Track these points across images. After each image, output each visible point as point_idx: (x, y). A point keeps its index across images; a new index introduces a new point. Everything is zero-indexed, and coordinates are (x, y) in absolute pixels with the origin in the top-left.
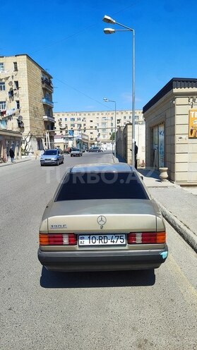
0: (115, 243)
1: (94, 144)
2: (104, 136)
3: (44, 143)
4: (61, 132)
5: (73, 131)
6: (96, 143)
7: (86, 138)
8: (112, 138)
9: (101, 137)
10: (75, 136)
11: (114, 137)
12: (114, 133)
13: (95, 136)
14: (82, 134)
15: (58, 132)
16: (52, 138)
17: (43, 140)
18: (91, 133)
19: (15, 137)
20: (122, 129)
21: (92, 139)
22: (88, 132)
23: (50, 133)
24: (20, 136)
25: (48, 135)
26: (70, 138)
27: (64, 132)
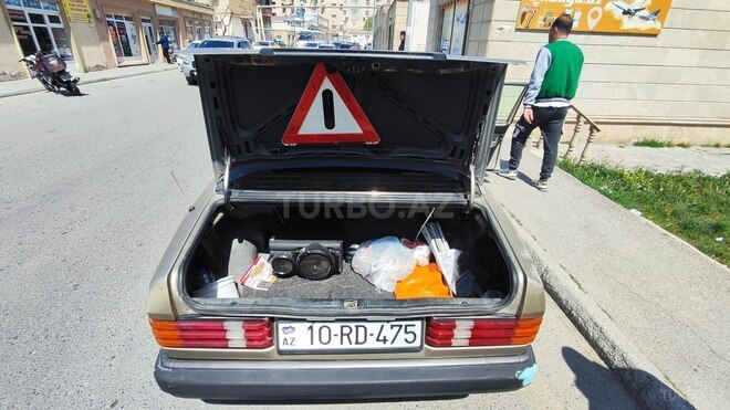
0: (388, 345)
1: (337, 36)
2: (354, 24)
3: (254, 28)
4: (284, 10)
5: (303, 10)
6: (341, 34)
7: (325, 24)
8: (368, 26)
9: (350, 23)
10: (306, 19)
11: (370, 25)
12: (370, 19)
13: (339, 22)
14: (319, 17)
15: (278, 11)
16: (267, 20)
17: (253, 23)
18: (334, 16)
19: (201, 14)
20: (386, 10)
21: (334, 27)
22: (328, 14)
23: (264, 11)
24: (209, 12)
25: (259, 15)
26: (298, 23)
27: (288, 11)
